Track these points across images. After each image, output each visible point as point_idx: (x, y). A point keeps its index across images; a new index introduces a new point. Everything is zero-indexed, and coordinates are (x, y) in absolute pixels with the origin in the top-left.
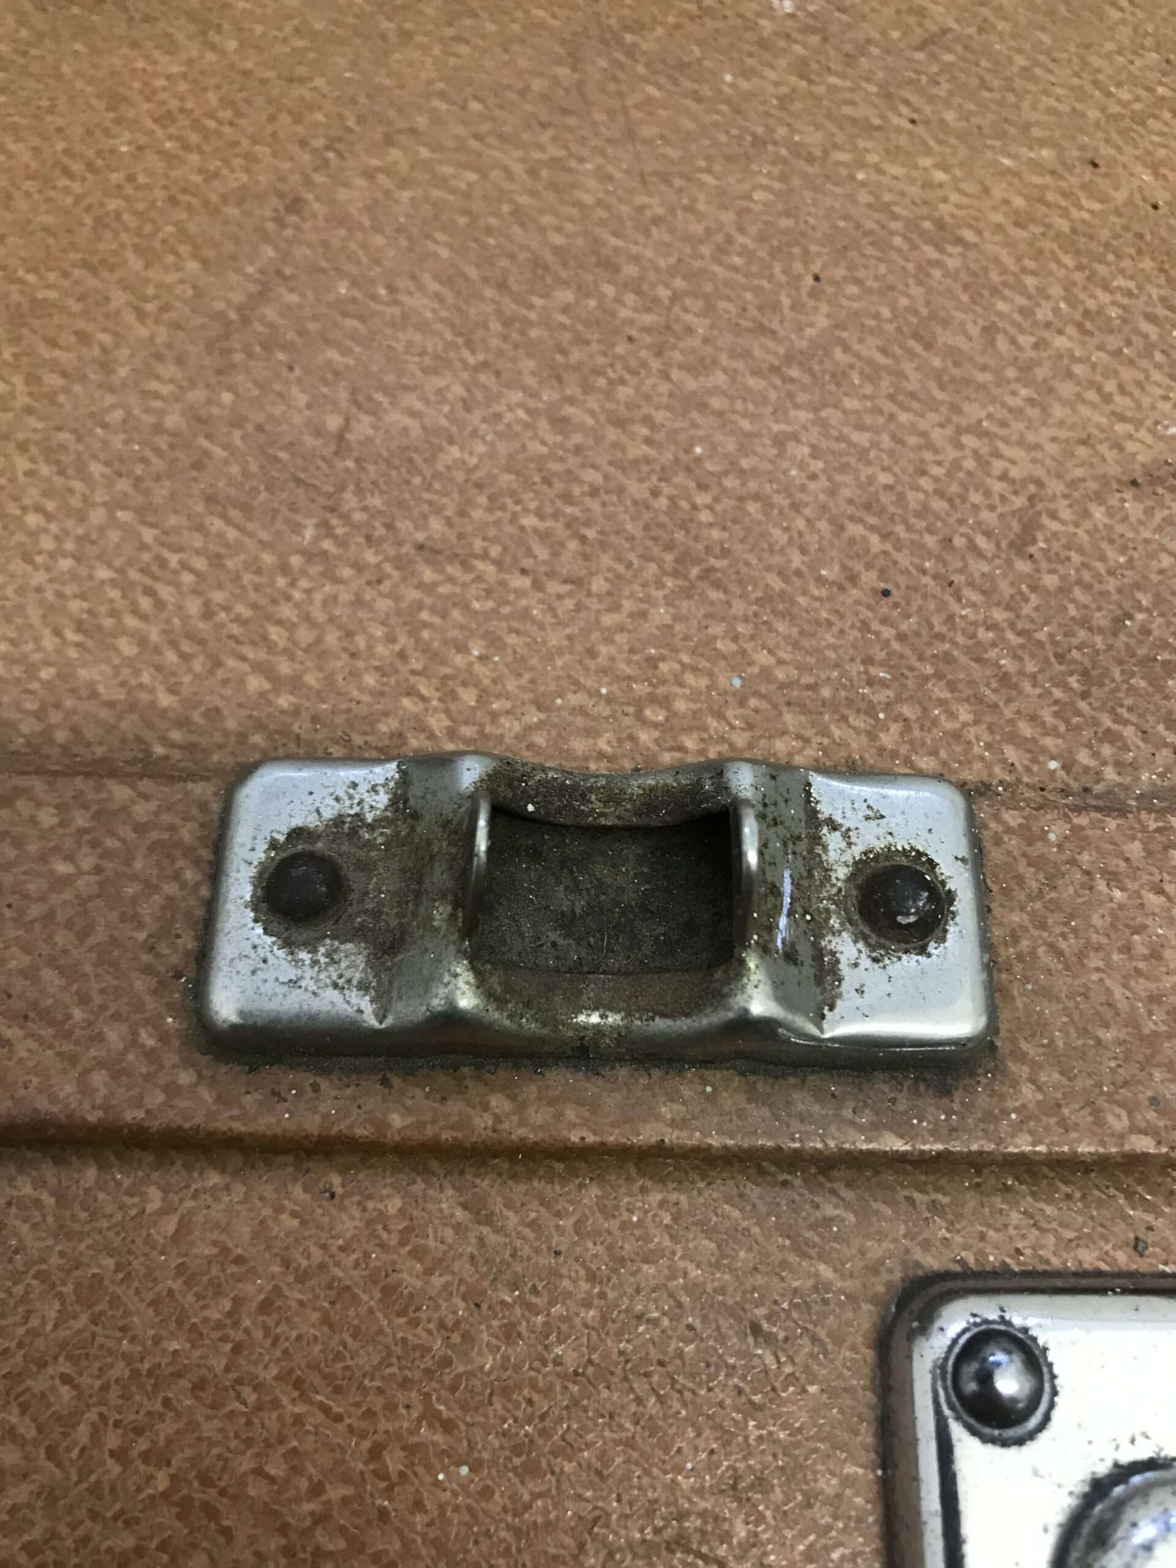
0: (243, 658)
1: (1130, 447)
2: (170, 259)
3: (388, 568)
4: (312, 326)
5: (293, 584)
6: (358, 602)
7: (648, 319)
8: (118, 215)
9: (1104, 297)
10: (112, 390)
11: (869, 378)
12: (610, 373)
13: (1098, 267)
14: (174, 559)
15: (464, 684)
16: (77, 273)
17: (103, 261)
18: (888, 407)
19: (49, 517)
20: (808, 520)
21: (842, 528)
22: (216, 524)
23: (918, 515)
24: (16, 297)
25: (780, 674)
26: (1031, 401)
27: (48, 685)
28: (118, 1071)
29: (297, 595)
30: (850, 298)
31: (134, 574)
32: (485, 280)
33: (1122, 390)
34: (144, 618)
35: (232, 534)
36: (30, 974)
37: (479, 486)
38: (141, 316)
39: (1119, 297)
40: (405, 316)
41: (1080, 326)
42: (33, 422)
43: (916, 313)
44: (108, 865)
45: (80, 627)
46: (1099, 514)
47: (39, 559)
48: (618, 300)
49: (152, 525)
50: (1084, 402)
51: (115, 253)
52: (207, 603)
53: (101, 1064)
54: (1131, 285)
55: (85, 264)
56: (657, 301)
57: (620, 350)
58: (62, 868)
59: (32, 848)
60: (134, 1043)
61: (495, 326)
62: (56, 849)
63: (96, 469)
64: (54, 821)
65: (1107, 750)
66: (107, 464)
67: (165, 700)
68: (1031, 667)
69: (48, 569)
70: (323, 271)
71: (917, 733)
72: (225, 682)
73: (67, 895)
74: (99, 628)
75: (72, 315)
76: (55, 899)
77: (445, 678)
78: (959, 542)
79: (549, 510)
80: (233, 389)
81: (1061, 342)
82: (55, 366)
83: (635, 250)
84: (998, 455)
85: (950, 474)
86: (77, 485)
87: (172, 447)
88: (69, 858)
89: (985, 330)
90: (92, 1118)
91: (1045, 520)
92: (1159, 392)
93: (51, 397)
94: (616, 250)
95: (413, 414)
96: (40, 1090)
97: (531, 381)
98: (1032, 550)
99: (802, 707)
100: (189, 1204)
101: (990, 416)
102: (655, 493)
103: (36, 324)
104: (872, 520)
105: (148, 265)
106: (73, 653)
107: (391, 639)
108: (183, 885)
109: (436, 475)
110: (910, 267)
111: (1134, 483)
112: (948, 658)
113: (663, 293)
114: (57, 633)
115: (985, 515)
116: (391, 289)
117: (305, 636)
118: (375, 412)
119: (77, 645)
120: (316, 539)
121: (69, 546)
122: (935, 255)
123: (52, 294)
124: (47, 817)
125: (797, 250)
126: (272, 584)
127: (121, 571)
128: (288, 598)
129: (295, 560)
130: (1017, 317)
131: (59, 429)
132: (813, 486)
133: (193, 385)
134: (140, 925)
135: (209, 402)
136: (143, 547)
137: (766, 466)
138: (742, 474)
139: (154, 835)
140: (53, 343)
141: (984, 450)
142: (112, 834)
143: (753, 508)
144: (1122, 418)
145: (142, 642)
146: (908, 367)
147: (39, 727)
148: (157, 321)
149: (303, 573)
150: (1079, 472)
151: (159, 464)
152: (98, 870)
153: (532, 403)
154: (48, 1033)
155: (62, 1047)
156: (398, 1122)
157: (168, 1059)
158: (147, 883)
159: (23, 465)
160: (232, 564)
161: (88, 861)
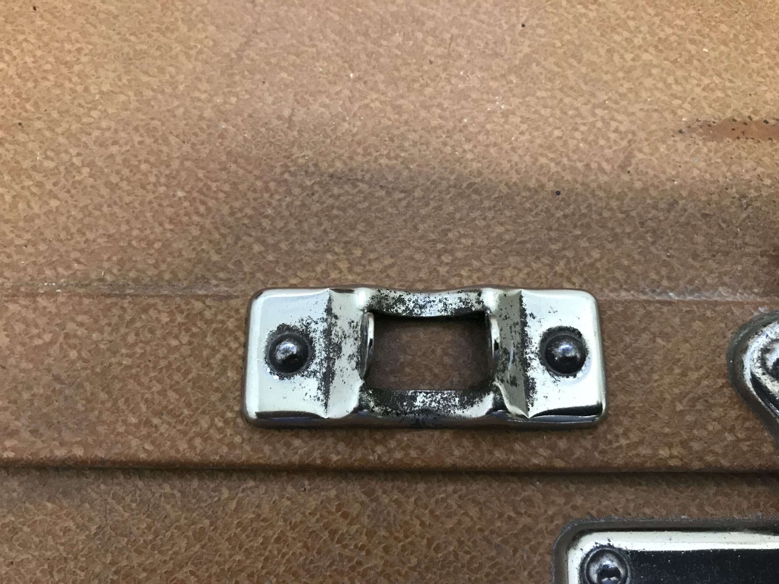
0: (250, 236)
1: (680, 112)
2: (200, 26)
3: (316, 188)
4: (273, 60)
5: (271, 196)
6: (303, 205)
7: (440, 51)
9: (669, 31)
10: (177, 97)
11: (550, 80)
12: (422, 81)
13: (666, 13)
14: (214, 186)
15: (356, 245)
16: (156, 35)
17: (167, 28)
18: (559, 95)
19: (152, 165)
20: (520, 156)
21: (536, 160)
22: (233, 167)
23: (574, 152)
24: (126, 49)
25: (507, 237)
26: (630, 90)
27: (159, 251)
28: (206, 439)
29: (274, 203)
30: (541, 36)
31: (195, 194)
32: (357, 32)
33: (677, 82)
34: (202, 216)
35: (241, 172)
36: (163, 393)
37: (359, 143)
38: (188, 57)
39: (676, 30)
40: (318, 53)
41: (656, 47)
42: (140, 116)
43: (573, 43)
44: (196, 341)
45: (171, 221)
46: (662, 148)
47: (149, 187)
48: (424, 40)
49: (202, 168)
50: (657, 89)
51: (173, 23)
52: (231, 207)
53: (197, 435)
54: (683, 23)
55: (159, 30)
56: (443, 40)
57: (426, 68)
58: (174, 343)
59: (159, 333)
60: (212, 425)
61: (364, 57)
62: (170, 333)
63: (173, 139)
64: (168, 319)
65: (664, 271)
66: (177, 136)
67: (215, 258)
68: (628, 230)
69: (154, 192)
70: (276, 29)
71: (573, 265)
72: (242, 247)
73: (177, 355)
74: (181, 222)
75: (155, 58)
76: (172, 357)
77: (346, 243)
78: (594, 165)
79: (392, 154)
80: (237, 95)
81: (646, 57)
82: (148, 86)
83: (432, 12)
84: (613, 119)
85: (589, 131)
86: (165, 149)
87: (209, 127)
88: (176, 337)
89: (609, 51)
90: (197, 459)
91: (636, 153)
92: (695, 82)
93: (148, 103)
94: (423, 13)
95: (325, 106)
96: (171, 448)
97: (382, 87)
98: (629, 169)
99: (518, 254)
100: (240, 495)
101: (609, 99)
102: (445, 144)
103: (138, 63)
104: (551, 155)
105: (189, 31)
106: (169, 235)
107: (320, 224)
108: (230, 349)
109: (337, 138)
110: (570, 17)
111: (681, 132)
112: (588, 226)
113: (447, 36)
114: (161, 224)
115: (607, 151)
116: (311, 38)
117: (279, 224)
118: (306, 105)
119: (171, 230)
120: (282, 174)
121: (163, 180)
122: (583, 11)
123: (145, 47)
124: (164, 318)
125: (513, 10)
126: (262, 197)
127: (189, 192)
128: (270, 204)
129: (272, 185)
130: (624, 44)
131: (152, 119)
132: (523, 138)
133: (216, 95)
134: (212, 369)
135: (225, 102)
136: (199, 179)
137: (499, 128)
138: (487, 133)
139: (214, 325)
140: (146, 73)
141: (607, 117)
142: (195, 325)
143: (492, 150)
144: (675, 97)
145: (202, 228)
146: (569, 73)
147: (156, 272)
148: (196, 59)
149: (277, 192)
150: (653, 127)
151: (203, 136)
152: (190, 343)
153: (383, 98)
154: (173, 421)
155: (180, 427)
156: (335, 458)
157: (229, 432)
158: (213, 349)
159: (137, 138)
160: (242, 187)
161: (185, 339)
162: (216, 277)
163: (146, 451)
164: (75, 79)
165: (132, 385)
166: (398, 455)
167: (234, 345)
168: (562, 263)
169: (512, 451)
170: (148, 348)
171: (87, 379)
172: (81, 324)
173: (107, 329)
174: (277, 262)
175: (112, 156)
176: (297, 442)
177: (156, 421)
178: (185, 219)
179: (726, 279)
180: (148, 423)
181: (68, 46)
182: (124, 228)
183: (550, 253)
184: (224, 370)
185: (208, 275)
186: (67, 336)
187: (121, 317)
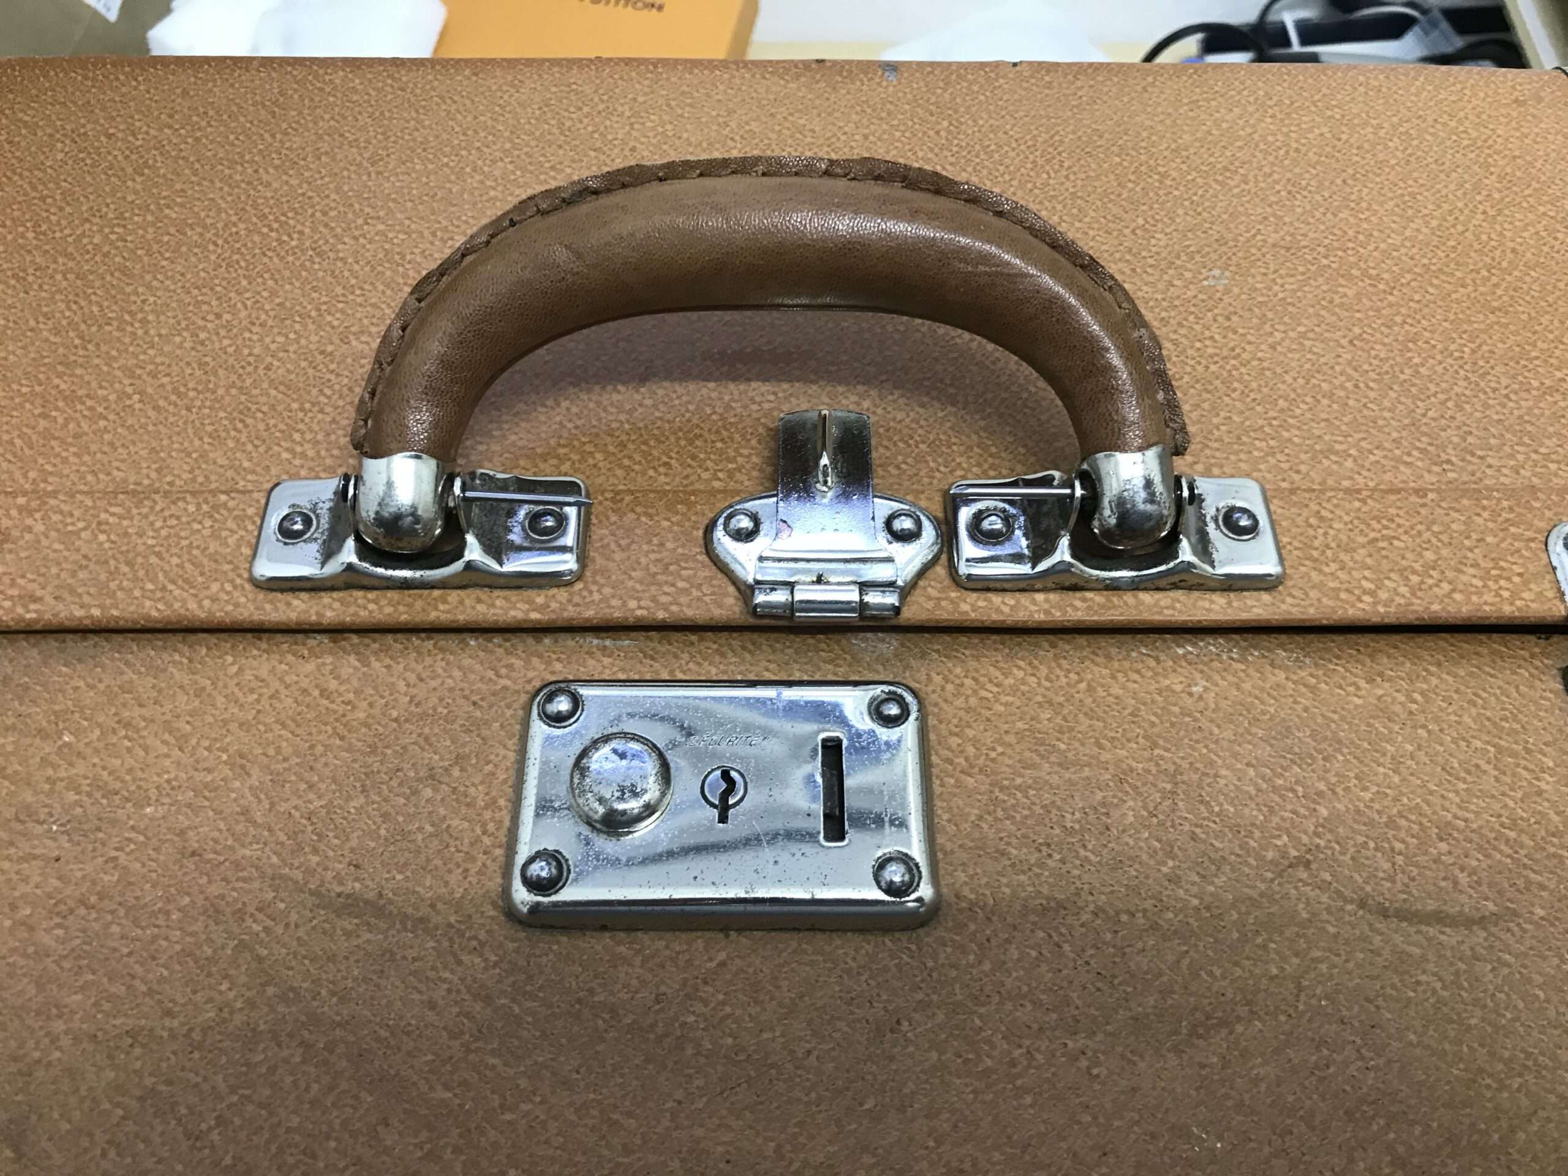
0: (281, 446)
2: (260, 280)
5: (305, 415)
6: (334, 421)
8: (238, 262)
14: (254, 408)
19: (199, 393)
22: (273, 392)
25: (520, 443)
27: (196, 460)
28: (214, 599)
29: (307, 420)
31: (235, 414)
34: (239, 432)
35: (280, 396)
36: (181, 565)
44: (217, 525)
45: (210, 436)
52: (267, 425)
53: (208, 597)
58: (196, 526)
59: (184, 519)
60: (222, 589)
62: (194, 520)
63: (221, 372)
64: (195, 509)
65: (662, 470)
67: (246, 464)
68: (633, 437)
73: (198, 536)
74: (219, 436)
76: (193, 538)
82: (204, 329)
86: (212, 378)
88: (200, 523)
90: (203, 615)
93: (202, 343)
96: (182, 608)
99: (528, 457)
105: (250, 283)
106: (206, 447)
108: (247, 531)
112: (597, 435)
114: (201, 439)
117: (309, 436)
121: (208, 404)
124: (192, 508)
126: (296, 416)
127: (230, 413)
128: (302, 421)
129: (307, 406)
131: (205, 356)
133: (267, 335)
134: (228, 547)
136: (241, 403)
139: (236, 513)
140: (204, 319)
142: (219, 513)
145: (238, 441)
148: (252, 308)
149: (310, 411)
151: (250, 369)
152: (212, 527)
154: (187, 587)
155: (192, 591)
156: (329, 614)
157: (236, 594)
158: (231, 531)
159: (188, 371)
160: (279, 408)
161: (208, 523)
162: (244, 479)
163: (158, 610)
164: (137, 325)
165: (153, 560)
166: (389, 610)
167: (250, 527)
168: (568, 464)
169: (493, 606)
170: (172, 531)
171: (114, 557)
172: (113, 514)
173: (137, 517)
174: (302, 466)
175: (162, 386)
176: (296, 602)
177: (171, 587)
178: (223, 434)
179: (720, 475)
180: (164, 589)
181: (133, 298)
182: (165, 442)
183: (558, 457)
184: (239, 546)
185: (237, 478)
186: (99, 523)
187: (152, 508)
